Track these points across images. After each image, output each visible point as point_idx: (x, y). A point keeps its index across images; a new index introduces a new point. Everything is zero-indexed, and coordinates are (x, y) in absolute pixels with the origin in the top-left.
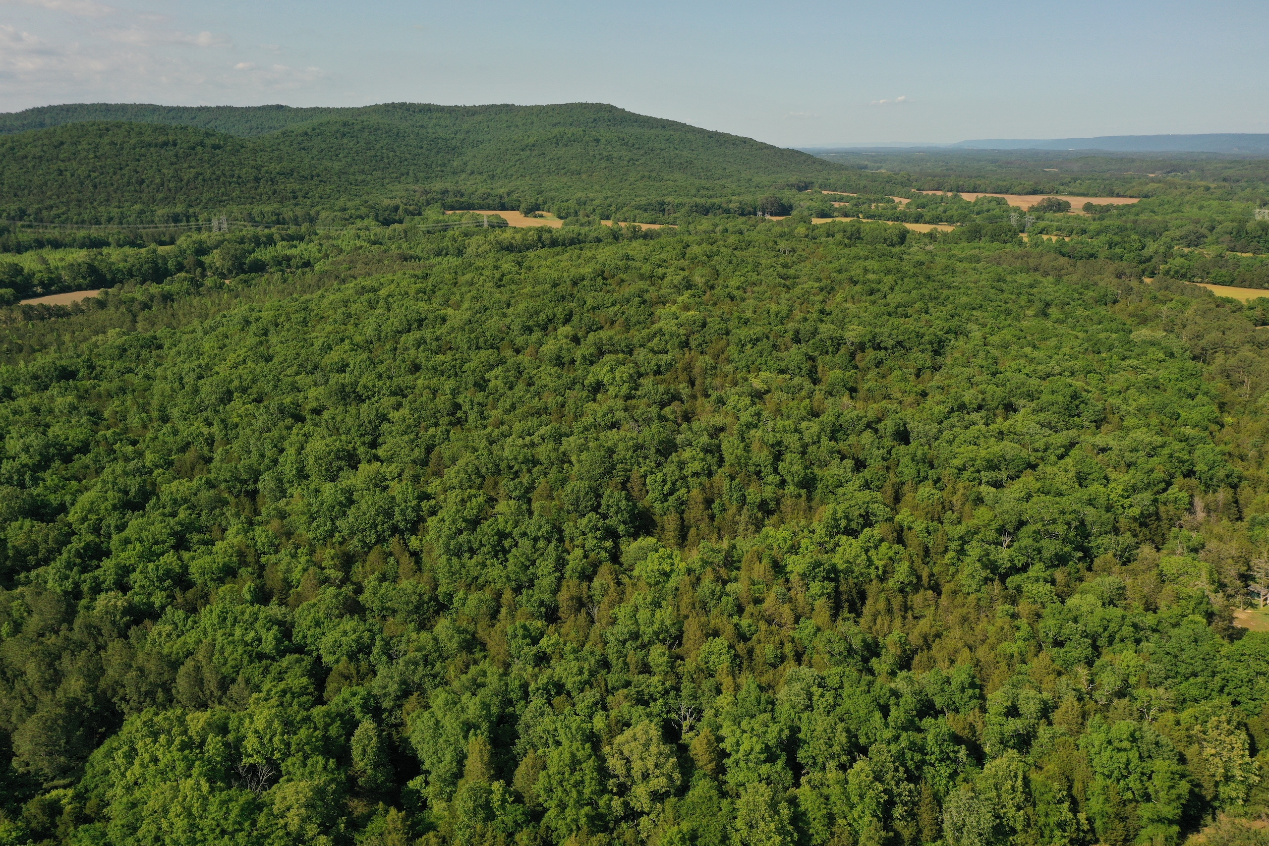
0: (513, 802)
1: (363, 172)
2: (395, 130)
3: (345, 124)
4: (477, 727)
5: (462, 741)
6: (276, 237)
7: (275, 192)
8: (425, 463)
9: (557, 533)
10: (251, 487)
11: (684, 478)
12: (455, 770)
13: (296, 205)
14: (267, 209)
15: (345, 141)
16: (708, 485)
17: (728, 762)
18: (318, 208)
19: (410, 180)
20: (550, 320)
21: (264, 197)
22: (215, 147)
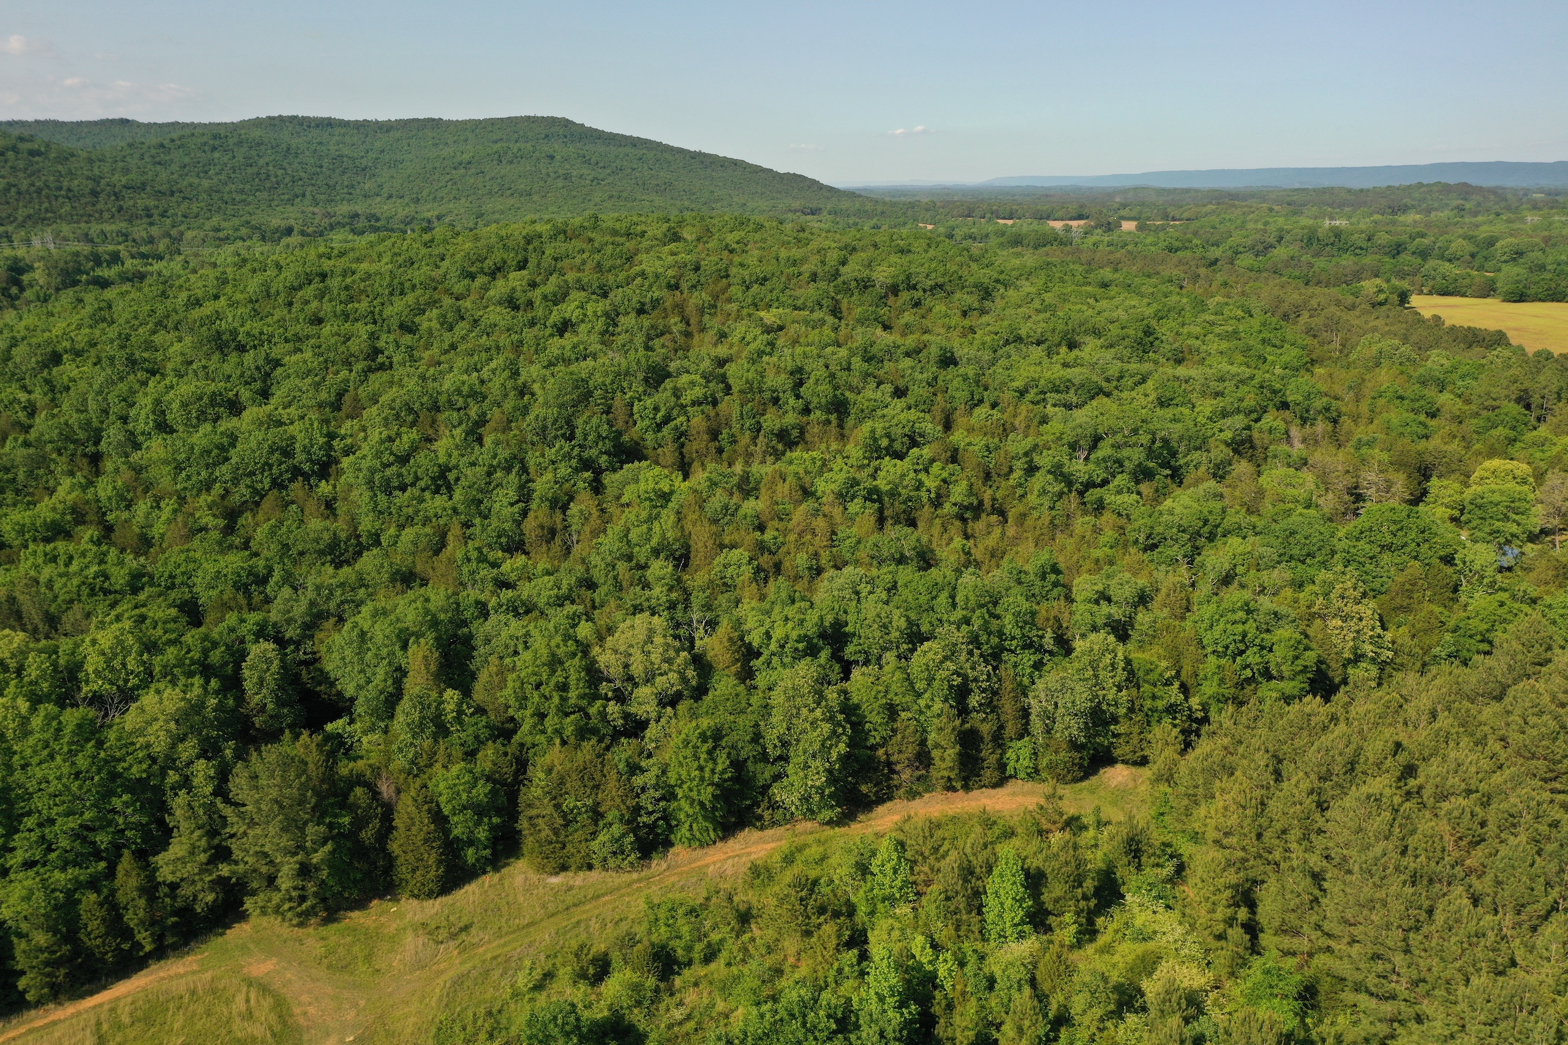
0: (472, 714)
1: (242, 191)
2: (284, 146)
3: (215, 137)
4: (418, 635)
5: (399, 653)
6: (124, 254)
7: (120, 209)
8: (336, 406)
9: (517, 463)
10: (91, 449)
11: (683, 407)
12: (390, 689)
13: (151, 224)
14: (108, 228)
15: (216, 155)
16: (712, 414)
17: (757, 663)
18: (182, 228)
19: (308, 201)
20: (499, 269)
21: (106, 215)
22: (33, 153)
